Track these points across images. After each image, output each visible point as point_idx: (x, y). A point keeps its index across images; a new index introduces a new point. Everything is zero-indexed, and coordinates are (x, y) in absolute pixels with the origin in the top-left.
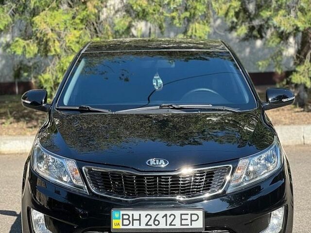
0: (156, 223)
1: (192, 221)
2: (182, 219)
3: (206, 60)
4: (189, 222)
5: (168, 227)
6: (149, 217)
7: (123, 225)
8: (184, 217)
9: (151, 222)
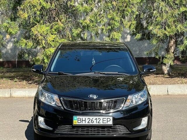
0: (92, 122)
1: (107, 121)
2: (103, 121)
3: (118, 52)
4: (106, 122)
5: (97, 124)
6: (89, 119)
7: (78, 123)
8: (104, 119)
9: (90, 122)
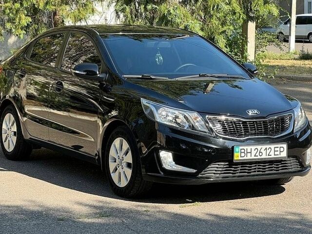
0: (261, 154)
1: (280, 152)
2: (275, 151)
5: (268, 157)
6: (256, 150)
7: (241, 157)
8: (276, 149)
9: (258, 154)
